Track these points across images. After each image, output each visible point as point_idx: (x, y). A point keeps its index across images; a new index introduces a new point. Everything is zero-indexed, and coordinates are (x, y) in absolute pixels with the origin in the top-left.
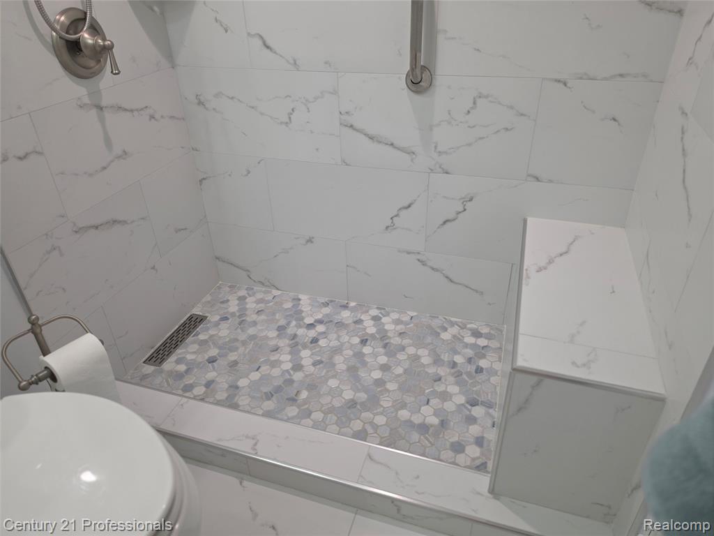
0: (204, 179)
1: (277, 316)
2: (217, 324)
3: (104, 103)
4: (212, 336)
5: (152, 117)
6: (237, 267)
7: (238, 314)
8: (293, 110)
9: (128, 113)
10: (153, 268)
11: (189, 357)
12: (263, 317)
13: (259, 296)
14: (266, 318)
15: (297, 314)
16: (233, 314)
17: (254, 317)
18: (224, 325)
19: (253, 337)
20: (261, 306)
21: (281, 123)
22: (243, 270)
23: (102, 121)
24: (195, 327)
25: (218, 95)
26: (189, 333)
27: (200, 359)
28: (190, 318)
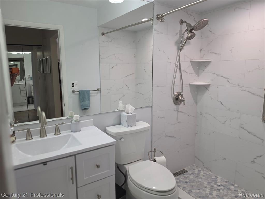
0: (197, 133)
1: (209, 179)
2: (190, 174)
3: (179, 110)
4: (188, 177)
5: (188, 115)
6: (200, 161)
7: (197, 174)
8: (226, 120)
9: (183, 114)
10: (178, 151)
11: (181, 179)
12: (204, 178)
13: (205, 172)
14: (205, 178)
15: (216, 181)
16: (196, 174)
17: (202, 177)
18: (192, 175)
19: (200, 182)
20: (205, 175)
21: (222, 123)
22: (202, 162)
23: (178, 114)
24: (184, 173)
25: (206, 113)
26: (182, 174)
27: (183, 181)
28: (183, 170)
